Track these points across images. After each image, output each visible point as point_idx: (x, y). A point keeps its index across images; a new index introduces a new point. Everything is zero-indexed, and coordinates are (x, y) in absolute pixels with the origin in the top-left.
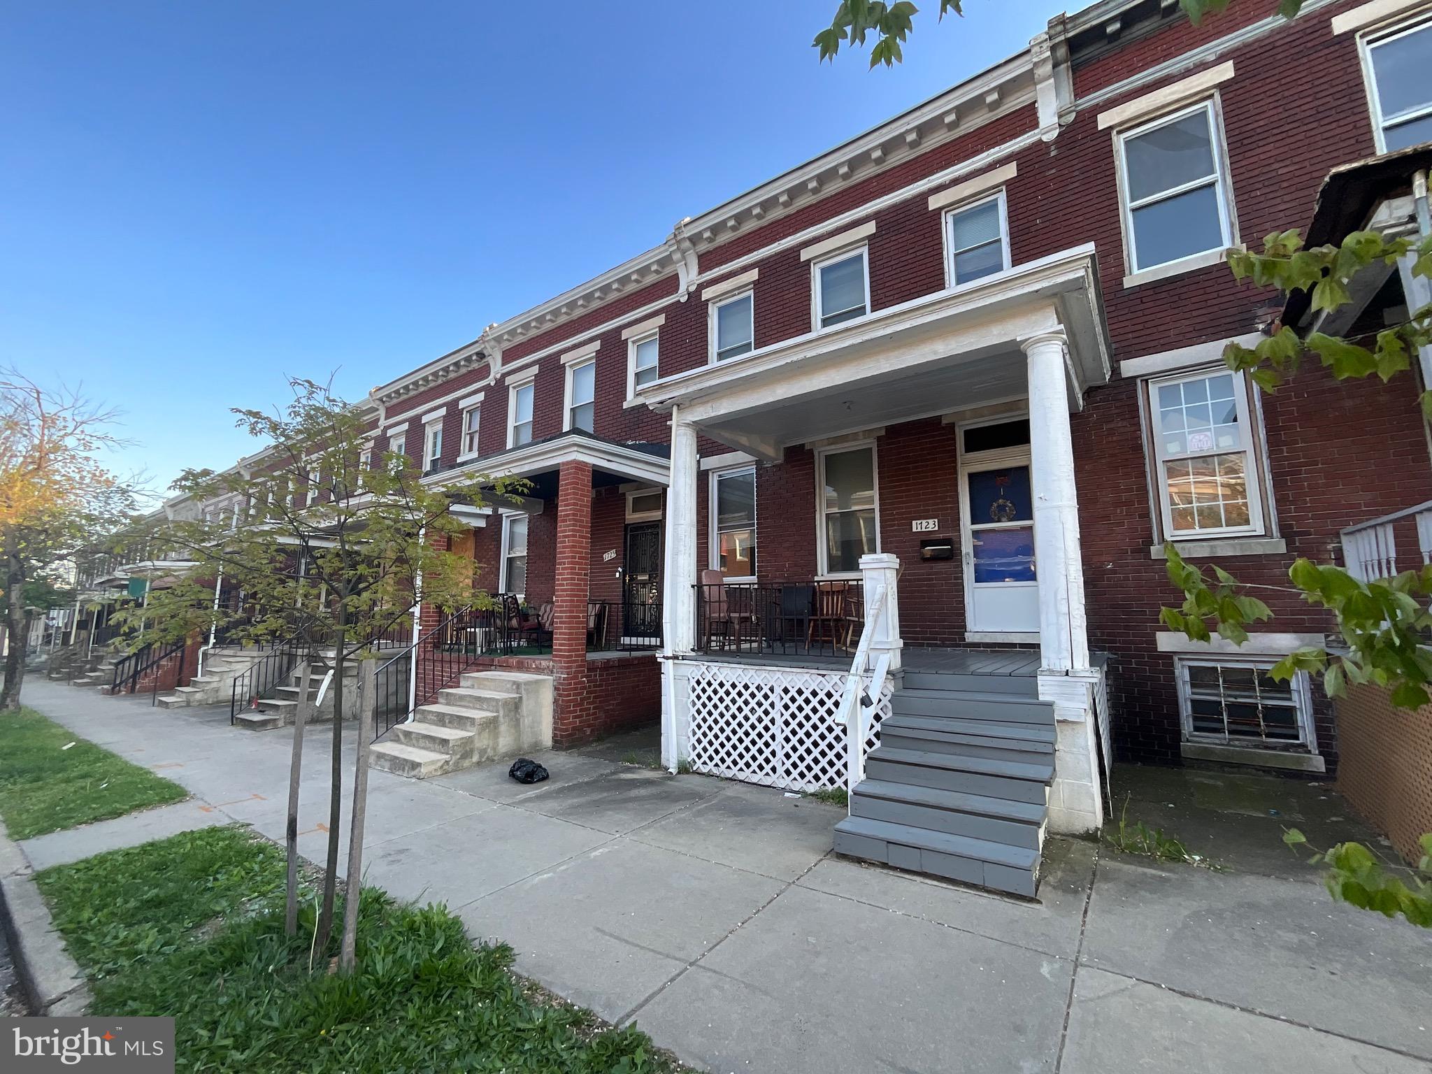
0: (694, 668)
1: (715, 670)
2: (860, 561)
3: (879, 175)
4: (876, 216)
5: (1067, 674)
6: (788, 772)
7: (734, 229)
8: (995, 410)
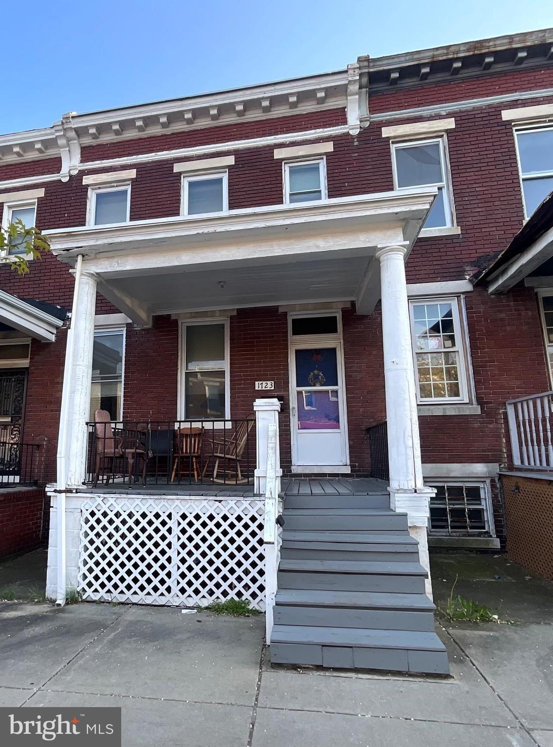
0: (88, 500)
1: (112, 501)
2: (255, 404)
3: (238, 124)
4: (235, 153)
5: (416, 492)
6: (183, 591)
7: (117, 133)
8: (317, 306)
